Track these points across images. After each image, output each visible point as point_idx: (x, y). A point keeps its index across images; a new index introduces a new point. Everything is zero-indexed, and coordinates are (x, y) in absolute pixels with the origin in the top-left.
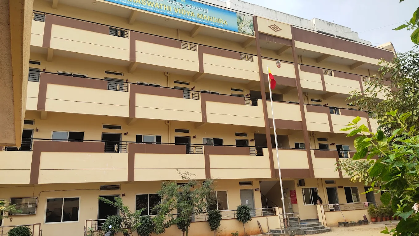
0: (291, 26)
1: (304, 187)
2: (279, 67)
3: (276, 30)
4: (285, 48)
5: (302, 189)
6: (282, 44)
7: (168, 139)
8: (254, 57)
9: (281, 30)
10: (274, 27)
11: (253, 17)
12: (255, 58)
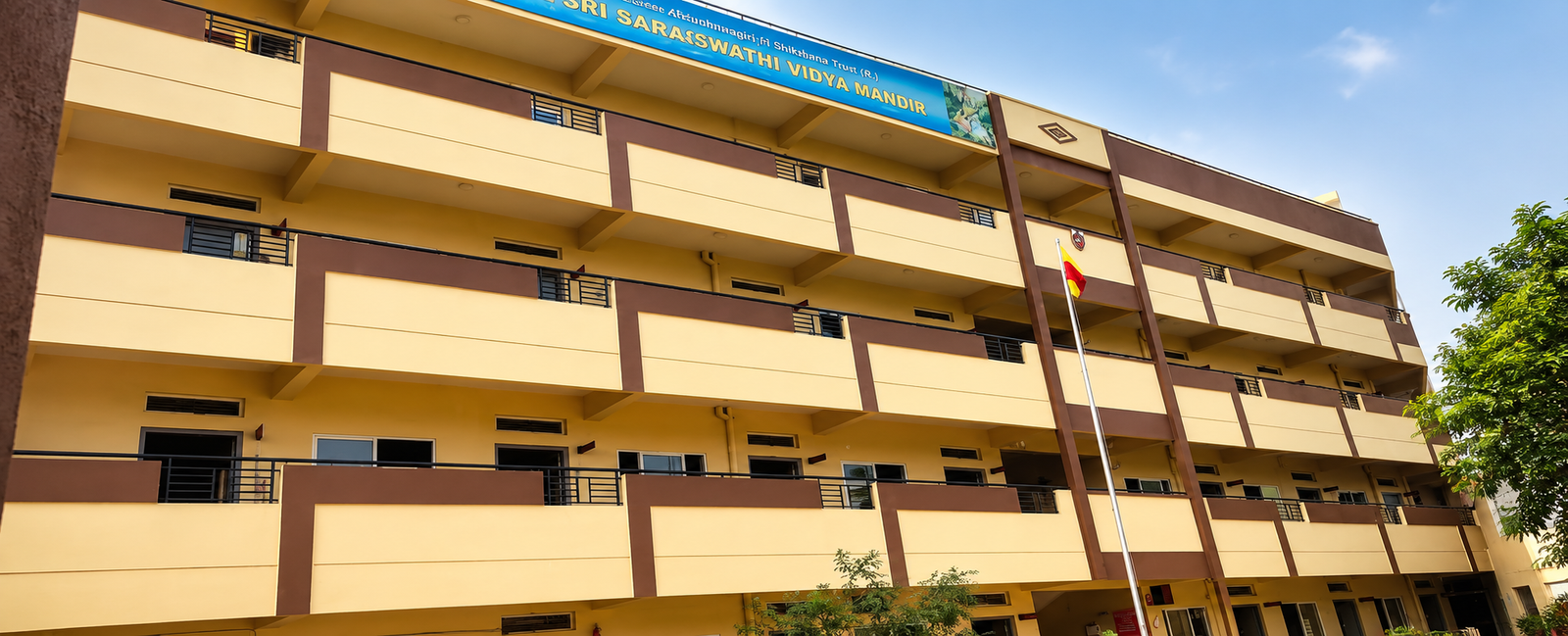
0: (1105, 133)
1: (1168, 608)
2: (1080, 246)
3: (1061, 139)
4: (1089, 191)
5: (1163, 612)
6: (1071, 179)
7: (728, 460)
8: (997, 214)
9: (1074, 139)
10: (1055, 131)
11: (987, 96)
12: (1003, 219)
